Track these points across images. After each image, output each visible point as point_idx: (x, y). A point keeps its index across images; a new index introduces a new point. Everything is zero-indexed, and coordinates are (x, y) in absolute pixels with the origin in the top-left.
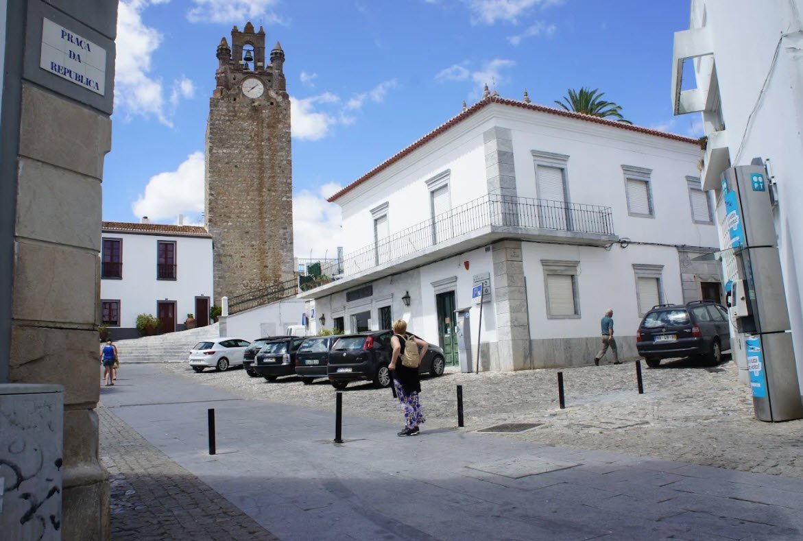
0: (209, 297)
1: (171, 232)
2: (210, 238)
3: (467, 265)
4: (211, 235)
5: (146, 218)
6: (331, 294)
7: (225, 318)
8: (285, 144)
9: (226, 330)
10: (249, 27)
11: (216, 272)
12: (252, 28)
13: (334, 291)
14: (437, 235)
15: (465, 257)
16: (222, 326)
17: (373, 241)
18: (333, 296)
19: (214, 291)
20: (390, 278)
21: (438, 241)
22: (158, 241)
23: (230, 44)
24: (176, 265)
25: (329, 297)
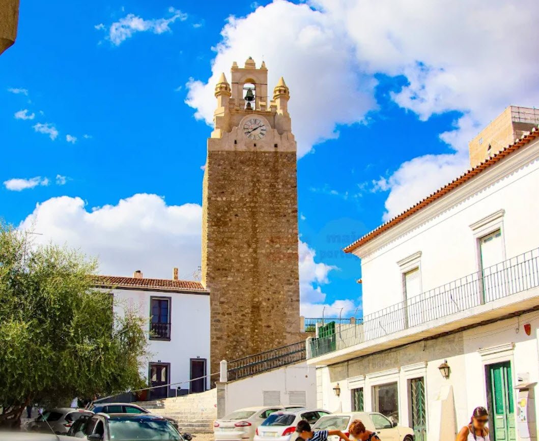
0: (205, 360)
1: (165, 288)
2: (208, 294)
3: (528, 328)
4: (209, 291)
5: (139, 272)
6: (348, 361)
7: (223, 384)
8: (290, 190)
9: (224, 398)
10: (250, 63)
11: (215, 333)
12: (254, 64)
13: (352, 356)
14: (486, 292)
15: (524, 320)
16: (220, 393)
17: (401, 298)
18: (350, 362)
19: (212, 353)
20: (423, 343)
21: (487, 299)
22: (151, 297)
23: (229, 81)
24: (170, 324)
25: (346, 363)
